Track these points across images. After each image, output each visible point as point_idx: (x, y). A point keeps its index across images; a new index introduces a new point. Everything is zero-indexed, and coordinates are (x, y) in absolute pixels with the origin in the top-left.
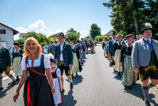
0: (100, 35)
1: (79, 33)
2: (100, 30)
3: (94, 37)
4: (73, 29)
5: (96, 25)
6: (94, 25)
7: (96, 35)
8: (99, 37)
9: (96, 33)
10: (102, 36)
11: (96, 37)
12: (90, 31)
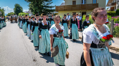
0: (22, 12)
1: (3, 9)
2: (22, 9)
3: (18, 14)
5: (19, 5)
6: (17, 4)
7: (19, 12)
8: (22, 14)
9: (19, 10)
10: (24, 13)
12: (14, 9)
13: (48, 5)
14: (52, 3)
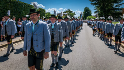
0: (91, 16)
1: (74, 13)
2: (91, 12)
3: (86, 17)
4: (70, 10)
5: (88, 8)
8: (89, 17)
11: (87, 17)
13: (117, 7)
14: (123, 4)
